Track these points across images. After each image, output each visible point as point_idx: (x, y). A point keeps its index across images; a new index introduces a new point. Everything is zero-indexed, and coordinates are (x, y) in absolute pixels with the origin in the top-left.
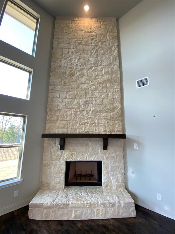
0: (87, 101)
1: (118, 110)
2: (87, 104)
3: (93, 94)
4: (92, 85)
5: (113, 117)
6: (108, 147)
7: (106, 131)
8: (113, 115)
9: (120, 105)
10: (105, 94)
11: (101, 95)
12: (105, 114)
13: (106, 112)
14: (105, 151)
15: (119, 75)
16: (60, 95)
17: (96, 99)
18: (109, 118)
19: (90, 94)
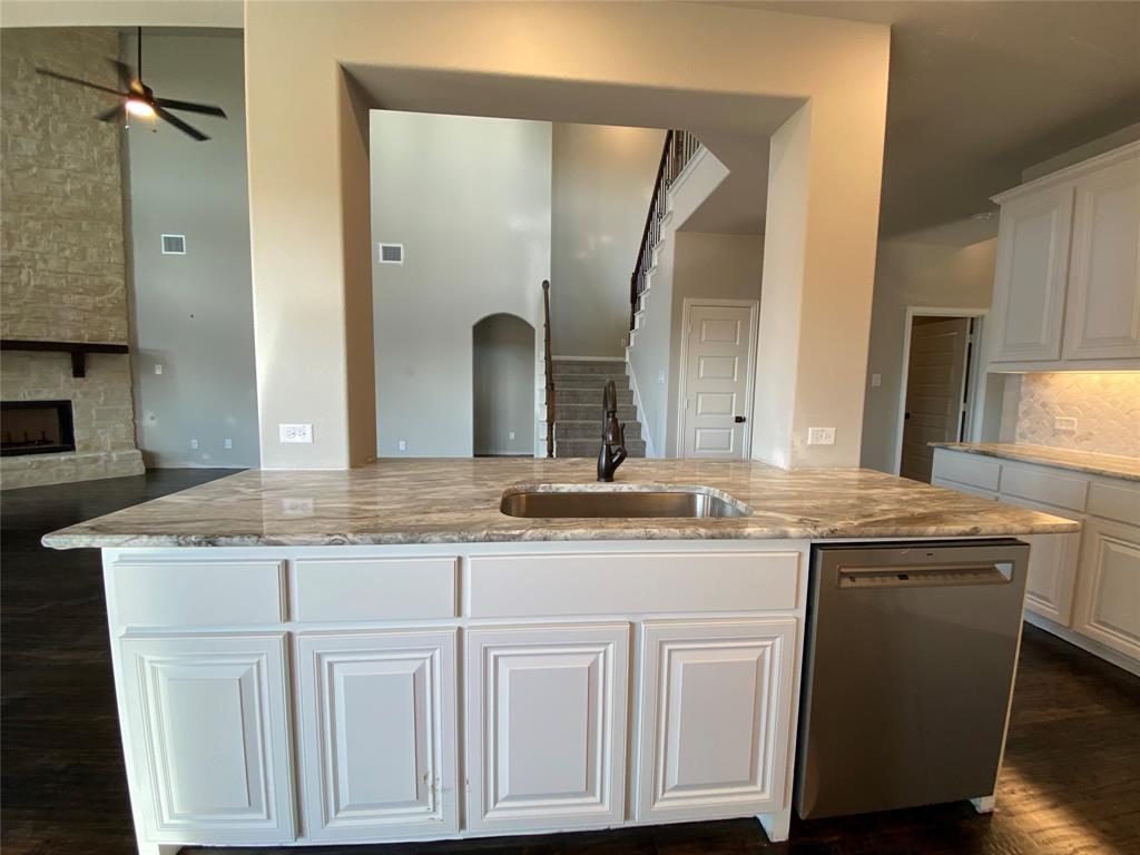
1: (118, 292)
2: (15, 266)
3: (33, 244)
4: (31, 218)
5: (101, 308)
6: (89, 372)
7: (80, 337)
8: (102, 302)
9: (122, 282)
10: (75, 249)
11: (63, 250)
12: (76, 298)
13: (80, 293)
14: (79, 380)
15: (119, 206)
17: (47, 257)
18: (90, 308)
19: (25, 242)
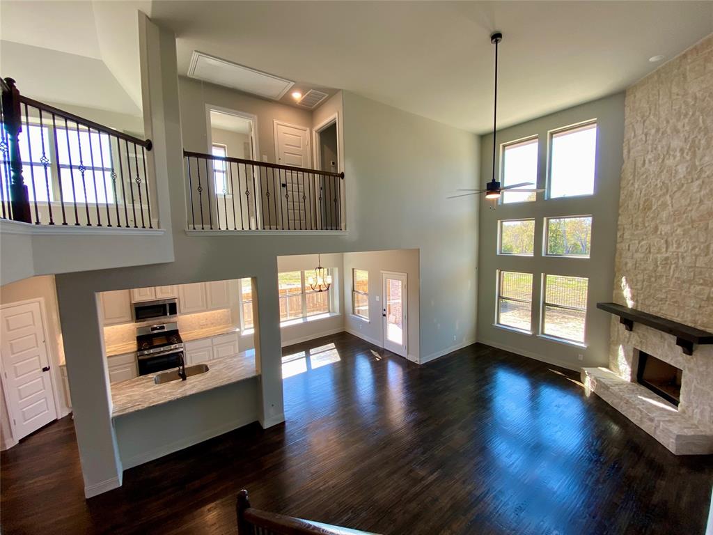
0: (667, 259)
2: (667, 263)
3: (679, 246)
4: (679, 226)
6: (694, 353)
7: (695, 322)
10: (702, 246)
11: (694, 248)
12: (698, 288)
13: (702, 284)
16: (629, 246)
17: (685, 254)
19: (675, 246)
